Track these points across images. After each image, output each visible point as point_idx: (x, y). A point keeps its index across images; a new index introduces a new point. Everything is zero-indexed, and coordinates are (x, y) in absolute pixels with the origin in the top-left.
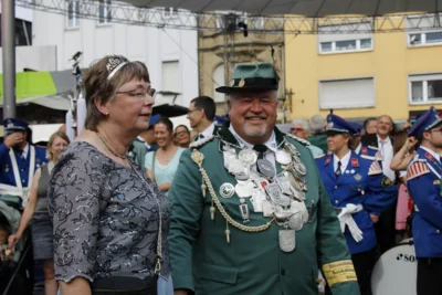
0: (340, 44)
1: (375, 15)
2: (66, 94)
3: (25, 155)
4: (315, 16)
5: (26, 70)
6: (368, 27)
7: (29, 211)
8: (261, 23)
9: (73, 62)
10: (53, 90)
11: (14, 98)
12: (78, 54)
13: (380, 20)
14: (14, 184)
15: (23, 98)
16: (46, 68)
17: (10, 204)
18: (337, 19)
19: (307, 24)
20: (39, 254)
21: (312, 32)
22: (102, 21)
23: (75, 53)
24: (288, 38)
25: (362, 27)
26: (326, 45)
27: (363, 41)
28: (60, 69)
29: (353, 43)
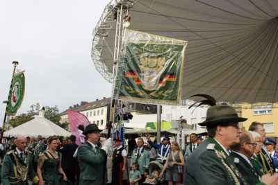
0: (261, 112)
1: (273, 103)
2: (176, 129)
4: (252, 103)
5: (163, 121)
6: (271, 106)
7: (166, 165)
8: (233, 106)
9: (180, 119)
10: (171, 127)
11: (160, 130)
12: (182, 117)
13: (274, 104)
15: (163, 130)
16: (169, 121)
17: (161, 163)
18: (259, 104)
19: (249, 106)
21: (251, 108)
22: (183, 105)
24: (243, 110)
25: (269, 106)
26: (256, 112)
27: (269, 111)
28: (173, 119)
29: (265, 111)
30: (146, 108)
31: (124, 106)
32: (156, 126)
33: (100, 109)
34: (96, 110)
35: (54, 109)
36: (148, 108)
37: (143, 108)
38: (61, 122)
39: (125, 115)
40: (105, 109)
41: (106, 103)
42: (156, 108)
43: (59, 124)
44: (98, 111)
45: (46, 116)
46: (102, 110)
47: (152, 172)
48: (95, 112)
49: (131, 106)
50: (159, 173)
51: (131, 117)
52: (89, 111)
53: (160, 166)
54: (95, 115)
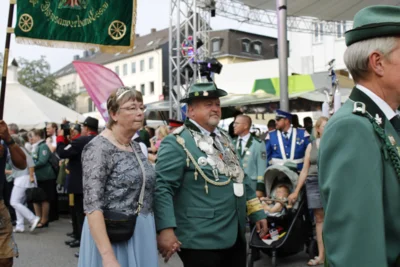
2: (323, 90)
3: (289, 136)
5: (293, 74)
7: (304, 174)
9: (329, 67)
10: (312, 87)
11: (287, 94)
12: (333, 61)
14: (280, 157)
15: (293, 95)
16: (307, 72)
17: (291, 168)
20: (312, 205)
22: (339, 36)
23: (330, 60)
28: (316, 71)
30: (252, 46)
31: (200, 44)
32: (277, 87)
33: (146, 57)
34: (137, 59)
35: (39, 64)
36: (257, 47)
37: (244, 49)
38: (59, 93)
39: (204, 64)
40: (157, 56)
41: (158, 42)
42: (276, 47)
43: (54, 97)
44: (142, 62)
45: (23, 82)
46: (151, 59)
47: (272, 189)
48: (134, 64)
49: (216, 45)
50: (289, 192)
51: (217, 68)
52: (120, 64)
53: (292, 175)
54: (134, 71)
